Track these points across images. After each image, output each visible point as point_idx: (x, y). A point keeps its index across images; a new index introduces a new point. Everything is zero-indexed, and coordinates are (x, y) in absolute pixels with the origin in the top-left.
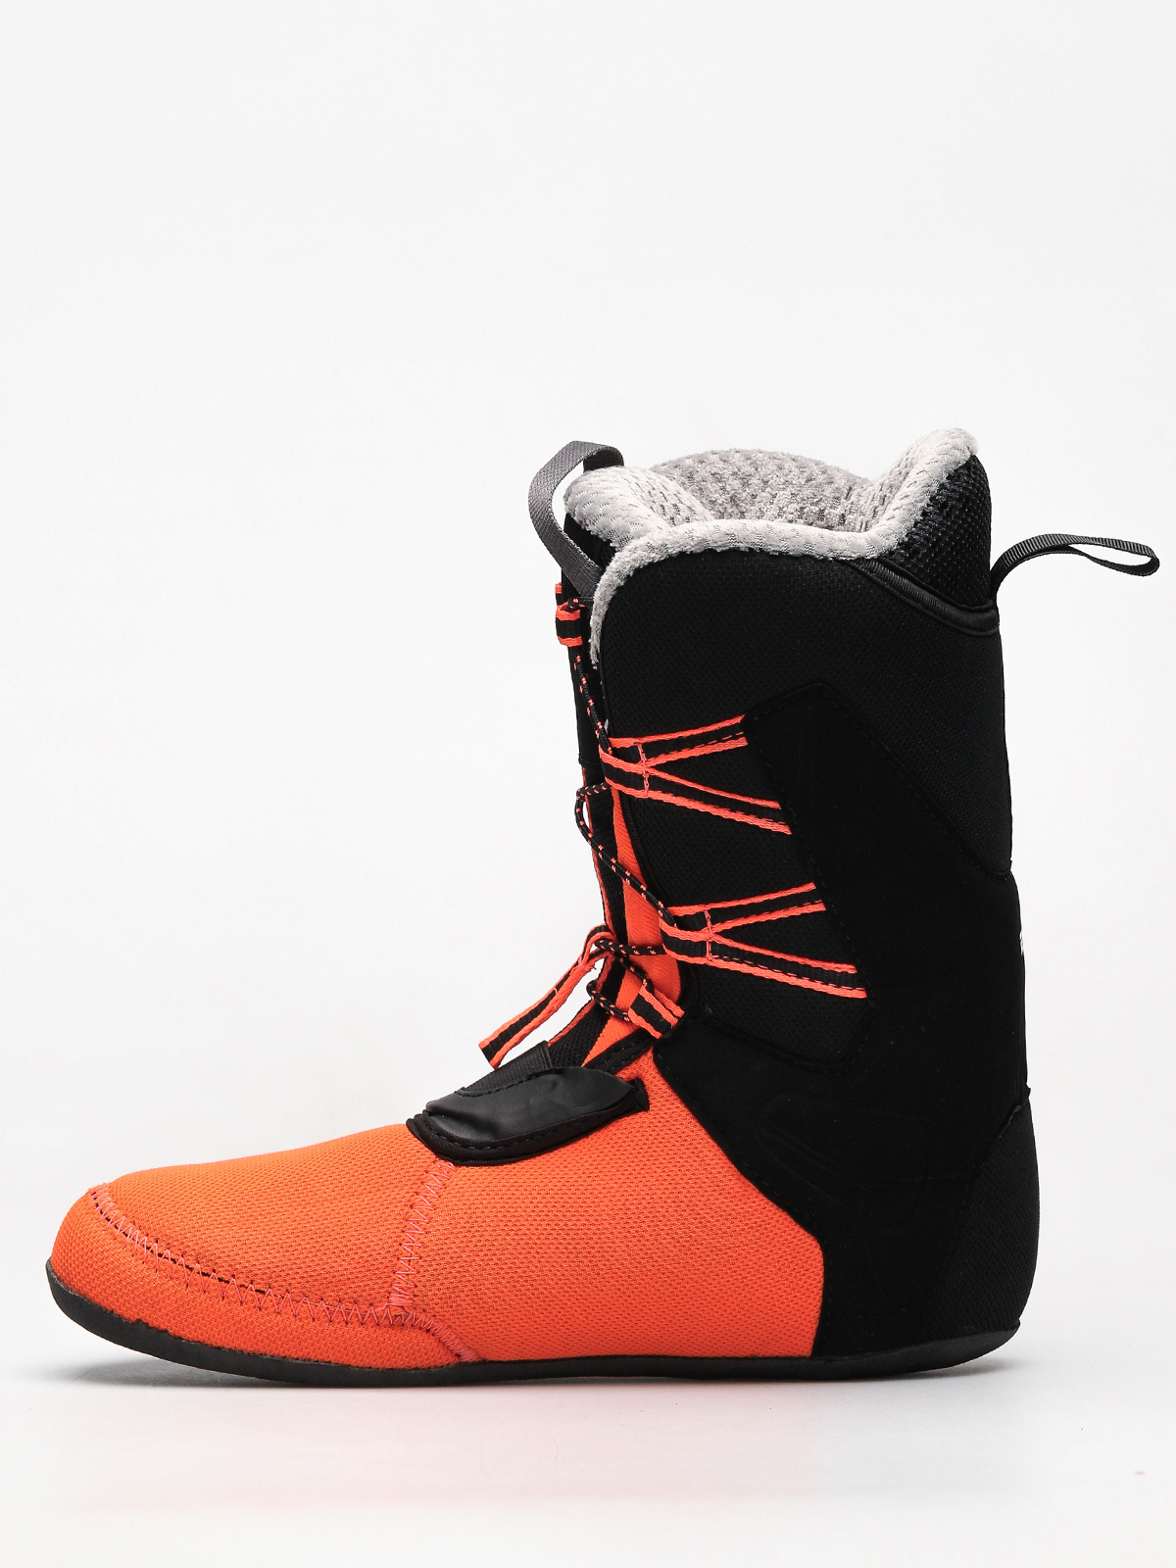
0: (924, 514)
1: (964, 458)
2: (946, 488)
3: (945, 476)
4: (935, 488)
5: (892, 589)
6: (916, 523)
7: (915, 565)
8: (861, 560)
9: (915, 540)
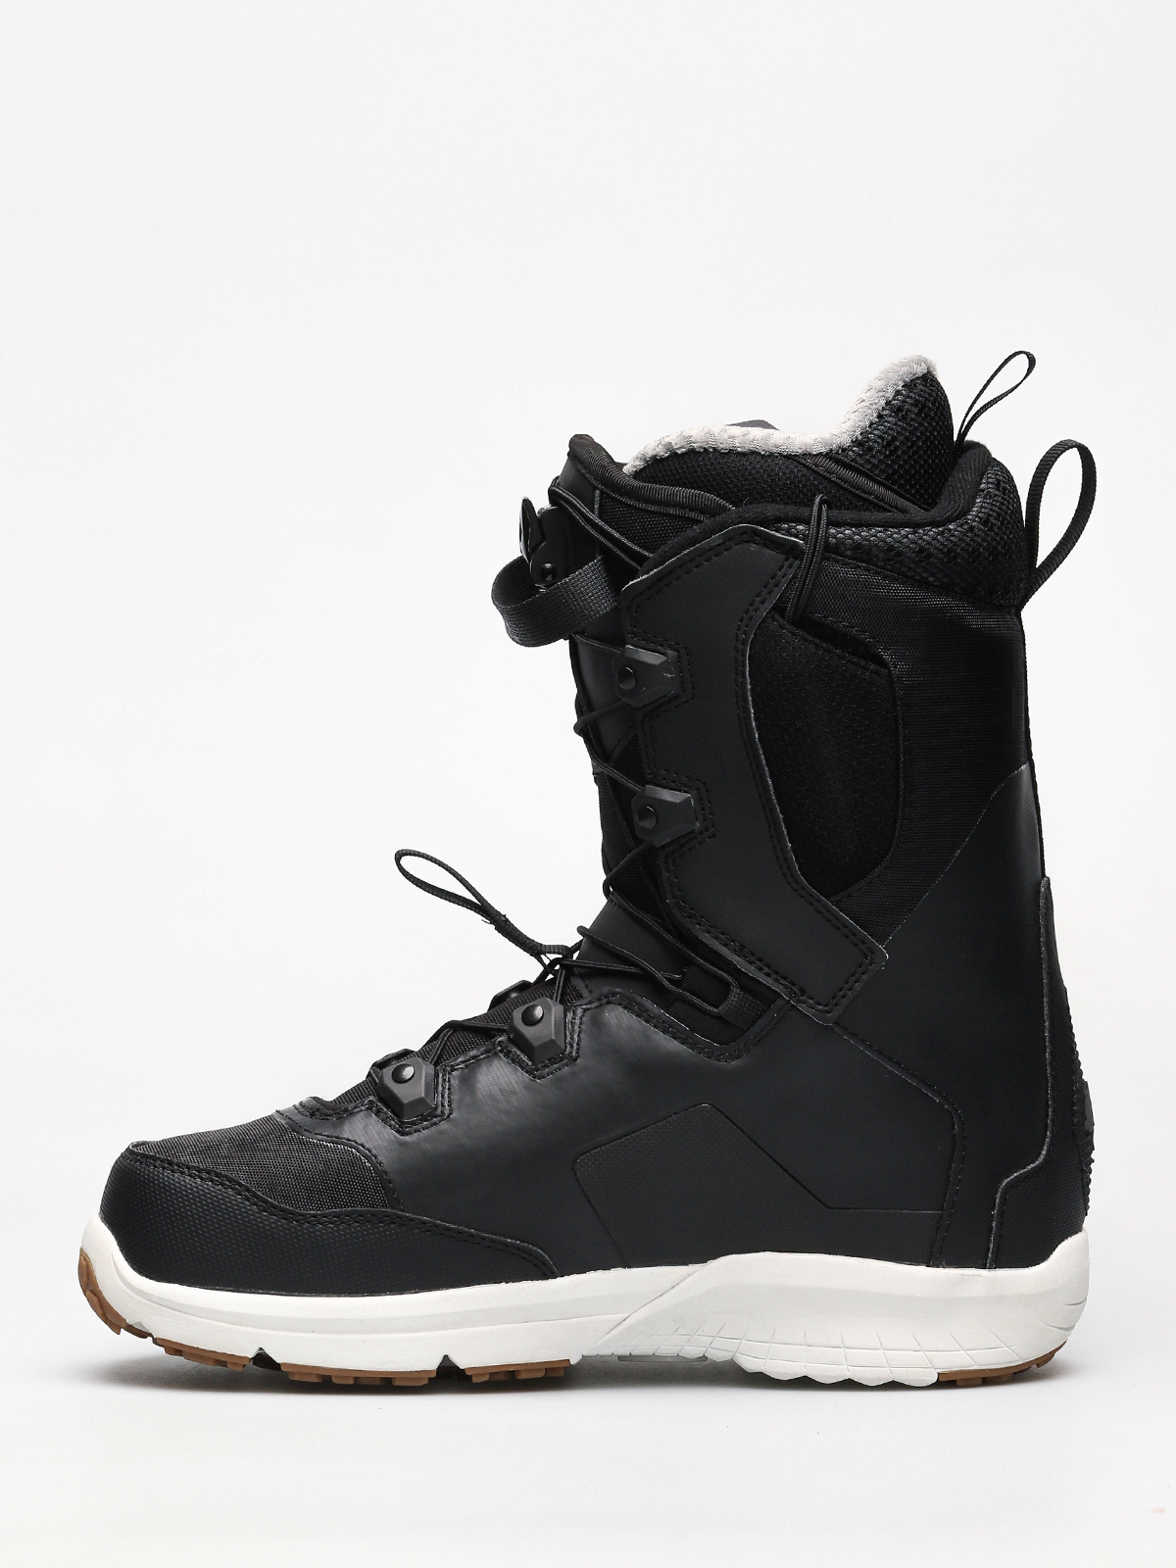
0: (880, 416)
1: (921, 370)
2: (902, 394)
3: (901, 384)
4: (890, 394)
5: (839, 481)
6: (871, 424)
7: (868, 461)
8: (806, 455)
9: (869, 439)
